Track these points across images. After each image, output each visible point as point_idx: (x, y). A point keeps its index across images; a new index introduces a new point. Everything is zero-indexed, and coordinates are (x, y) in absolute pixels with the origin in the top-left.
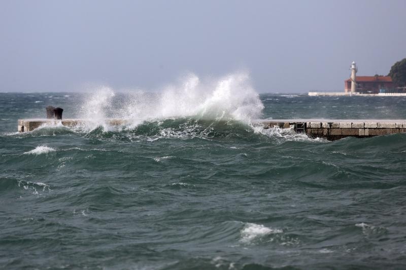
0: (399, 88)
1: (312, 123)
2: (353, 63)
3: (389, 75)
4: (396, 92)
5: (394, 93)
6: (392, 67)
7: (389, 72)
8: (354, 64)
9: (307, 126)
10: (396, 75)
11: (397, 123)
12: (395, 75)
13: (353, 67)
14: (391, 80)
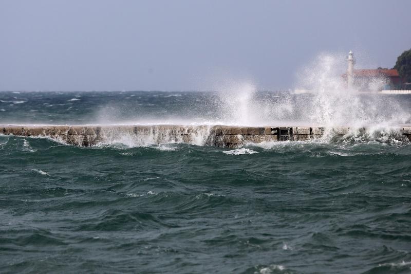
0: (407, 83)
1: (299, 128)
2: (351, 52)
3: (395, 67)
4: (403, 89)
5: (401, 90)
6: (399, 58)
7: (395, 64)
8: (351, 54)
9: (293, 132)
10: (404, 67)
11: (405, 128)
12: (402, 67)
13: (350, 57)
14: (397, 74)
